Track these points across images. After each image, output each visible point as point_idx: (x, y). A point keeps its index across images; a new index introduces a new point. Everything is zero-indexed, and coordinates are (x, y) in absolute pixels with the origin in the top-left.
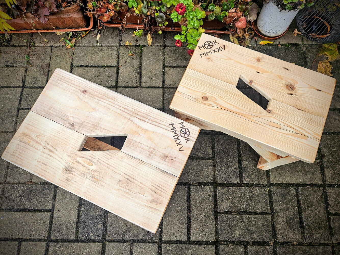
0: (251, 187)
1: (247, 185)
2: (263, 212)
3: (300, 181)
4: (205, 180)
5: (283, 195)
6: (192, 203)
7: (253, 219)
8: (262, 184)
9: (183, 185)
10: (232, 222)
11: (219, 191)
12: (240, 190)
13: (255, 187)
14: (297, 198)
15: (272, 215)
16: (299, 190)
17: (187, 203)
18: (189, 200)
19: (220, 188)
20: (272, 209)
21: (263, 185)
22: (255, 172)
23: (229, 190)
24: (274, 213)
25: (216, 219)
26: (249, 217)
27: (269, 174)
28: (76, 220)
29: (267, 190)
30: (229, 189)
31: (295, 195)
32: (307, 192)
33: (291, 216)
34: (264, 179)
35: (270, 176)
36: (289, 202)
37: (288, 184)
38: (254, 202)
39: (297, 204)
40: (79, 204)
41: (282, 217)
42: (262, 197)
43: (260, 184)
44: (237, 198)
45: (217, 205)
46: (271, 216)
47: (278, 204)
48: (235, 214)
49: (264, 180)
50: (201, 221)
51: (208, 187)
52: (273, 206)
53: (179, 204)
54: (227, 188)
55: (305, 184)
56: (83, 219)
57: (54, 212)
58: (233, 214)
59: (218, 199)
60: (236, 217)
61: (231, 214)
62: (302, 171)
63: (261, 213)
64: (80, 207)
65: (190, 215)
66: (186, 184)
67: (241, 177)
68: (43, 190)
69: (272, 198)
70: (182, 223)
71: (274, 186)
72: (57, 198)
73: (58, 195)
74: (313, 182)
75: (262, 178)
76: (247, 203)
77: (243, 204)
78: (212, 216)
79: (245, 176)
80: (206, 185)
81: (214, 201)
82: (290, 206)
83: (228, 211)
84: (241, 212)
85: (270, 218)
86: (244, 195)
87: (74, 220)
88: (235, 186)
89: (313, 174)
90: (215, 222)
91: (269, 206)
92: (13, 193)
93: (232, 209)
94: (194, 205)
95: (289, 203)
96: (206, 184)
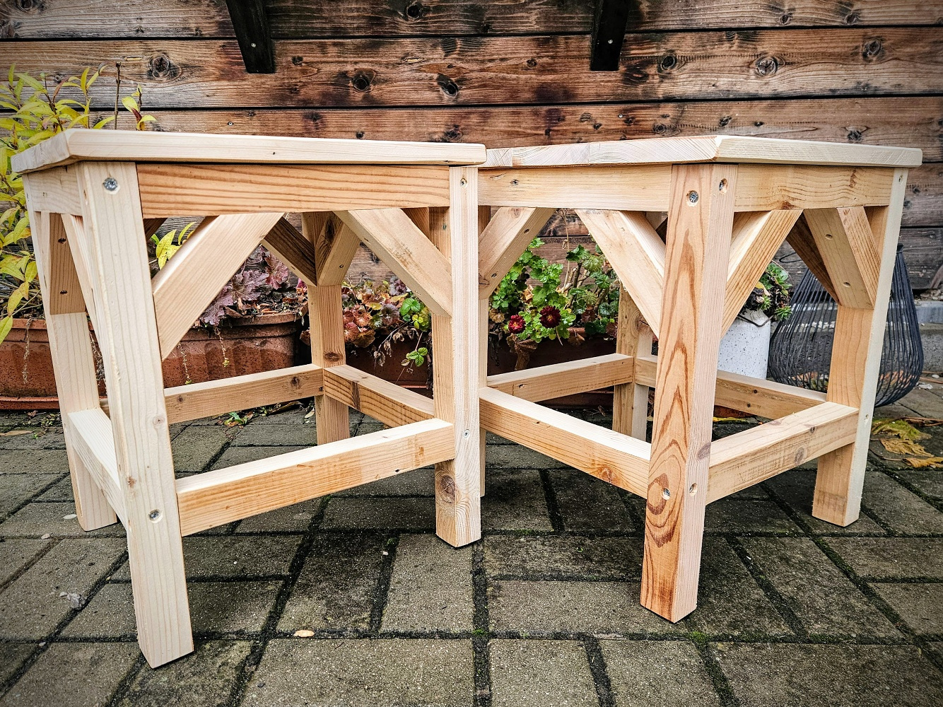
0: (845, 644)
1: (828, 640)
4: (653, 628)
6: (621, 689)
8: (884, 638)
9: (568, 639)
11: (720, 652)
12: (808, 651)
13: (862, 644)
17: (597, 688)
18: (601, 678)
19: (720, 646)
21: (890, 638)
22: (840, 610)
27: (893, 614)
29: (915, 651)
30: (760, 648)
34: (884, 625)
35: (903, 618)
38: (888, 684)
42: (911, 670)
43: (878, 638)
45: (731, 694)
51: (670, 644)
53: (559, 690)
54: (752, 647)
59: (727, 676)
66: (580, 636)
67: (792, 620)
71: (938, 641)
75: (876, 624)
76: (858, 686)
77: (843, 688)
79: (804, 617)
80: (660, 640)
81: (714, 682)
86: (831, 663)
88: (780, 643)
94: (631, 695)
96: (660, 637)
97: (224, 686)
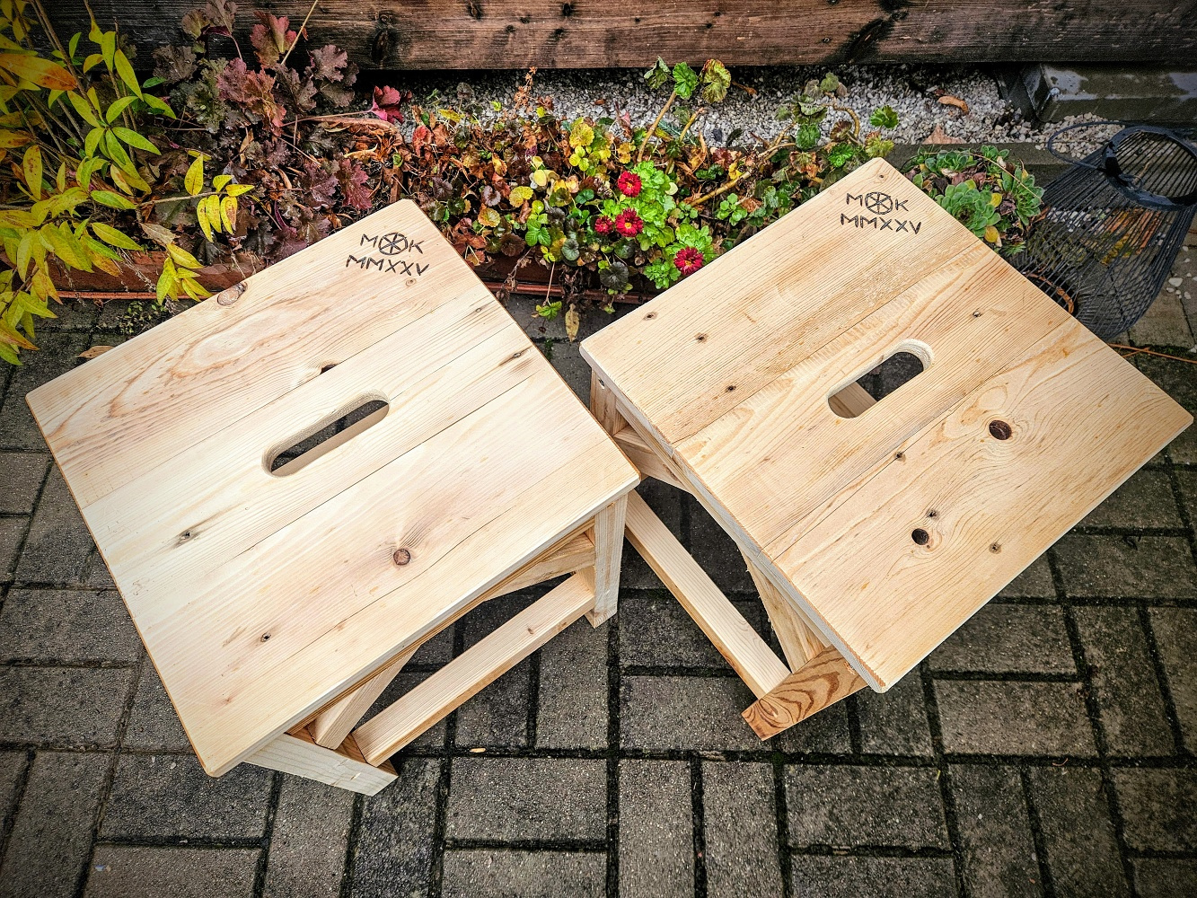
0: (886, 765)
1: (875, 760)
2: (927, 848)
3: (1031, 748)
4: (746, 743)
5: (985, 793)
6: (710, 820)
7: (898, 869)
8: (918, 757)
9: (679, 759)
10: (836, 882)
11: (790, 777)
12: (855, 774)
13: (899, 765)
14: (1028, 803)
15: (958, 859)
16: (1032, 777)
17: (693, 818)
18: (698, 807)
19: (792, 769)
20: (954, 836)
21: (922, 758)
22: (897, 720)
23: (822, 777)
24: (963, 849)
25: (786, 870)
26: (885, 865)
27: (937, 724)
28: (340, 875)
29: (935, 775)
30: (821, 772)
31: (1020, 793)
32: (1057, 782)
33: (1014, 859)
34: (924, 740)
35: (943, 730)
36: (1006, 814)
37: (997, 756)
38: (900, 815)
39: (1031, 820)
40: (353, 821)
41: (987, 864)
42: (922, 799)
43: (914, 757)
44: (849, 800)
45: (786, 826)
46: (955, 861)
47: (974, 822)
48: (843, 853)
49: (923, 742)
50: (739, 877)
51: (755, 766)
52: (959, 827)
53: (667, 821)
54: (816, 770)
55: (1047, 756)
56: (363, 872)
57: (272, 849)
58: (837, 855)
59: (789, 806)
60: (846, 864)
61: (832, 854)
62: (1033, 715)
63: (924, 852)
64: (354, 833)
65: (704, 860)
66: (689, 755)
67: (856, 734)
68: (240, 775)
69: (954, 800)
70: (679, 886)
71: (957, 763)
72: (283, 803)
73: (284, 790)
74: (1070, 751)
75: (919, 738)
76: (878, 817)
77: (866, 820)
78: (772, 862)
79: (866, 730)
80: (749, 760)
81: (777, 812)
82: (1008, 827)
83: (820, 845)
84: (860, 846)
85: (952, 866)
86: (867, 790)
87: (334, 875)
88: (838, 764)
89: (1069, 726)
90: (784, 881)
91: (944, 826)
92: (142, 785)
93: (832, 837)
94: (717, 826)
95: (1006, 817)
96: (749, 757)
97: (429, 814)
